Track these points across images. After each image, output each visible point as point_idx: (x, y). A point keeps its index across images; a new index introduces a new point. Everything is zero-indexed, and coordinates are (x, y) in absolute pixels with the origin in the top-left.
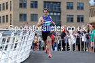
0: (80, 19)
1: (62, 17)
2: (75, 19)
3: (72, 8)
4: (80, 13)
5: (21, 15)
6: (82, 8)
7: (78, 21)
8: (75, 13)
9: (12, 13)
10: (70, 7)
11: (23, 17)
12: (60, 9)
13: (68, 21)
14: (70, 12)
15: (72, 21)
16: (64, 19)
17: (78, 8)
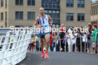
0: (81, 18)
1: (61, 15)
2: (75, 18)
3: (72, 5)
4: (81, 11)
5: (17, 13)
6: (83, 6)
7: (79, 20)
8: (75, 11)
9: (7, 10)
10: (70, 5)
11: (19, 15)
12: (59, 7)
13: (67, 20)
14: (70, 10)
16: (63, 17)
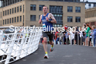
0: (78, 20)
2: (74, 20)
4: (78, 15)
5: (31, 16)
6: (80, 11)
7: (76, 21)
8: (74, 15)
9: (24, 14)
10: (70, 10)
11: (33, 18)
12: (62, 12)
14: (70, 14)
15: (72, 21)
16: (65, 19)
17: (76, 11)
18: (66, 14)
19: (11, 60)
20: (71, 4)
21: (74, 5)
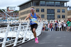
0: (63, 17)
2: (61, 17)
4: (63, 14)
6: (64, 12)
8: (61, 14)
10: (59, 11)
12: (54, 12)
14: (59, 14)
16: (56, 17)
17: (62, 12)
18: (57, 14)
19: (26, 40)
20: (59, 8)
21: (61, 8)
